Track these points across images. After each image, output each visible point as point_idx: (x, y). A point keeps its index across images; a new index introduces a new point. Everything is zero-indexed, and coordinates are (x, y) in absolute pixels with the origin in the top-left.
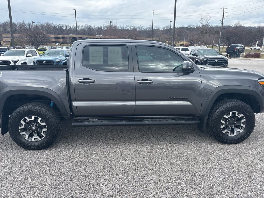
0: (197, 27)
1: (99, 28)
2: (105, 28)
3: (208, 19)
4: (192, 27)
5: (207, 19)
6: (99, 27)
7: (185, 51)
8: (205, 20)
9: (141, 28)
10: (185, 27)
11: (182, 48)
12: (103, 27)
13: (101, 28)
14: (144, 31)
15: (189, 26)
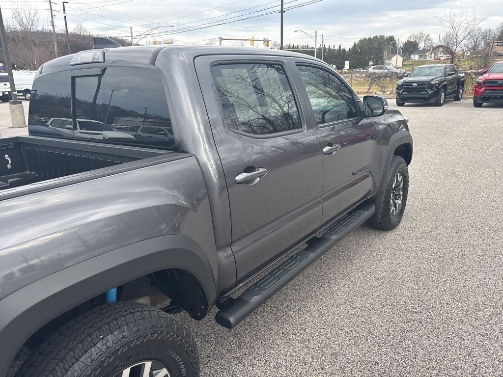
3: (33, 14)
5: (30, 13)
8: (25, 14)
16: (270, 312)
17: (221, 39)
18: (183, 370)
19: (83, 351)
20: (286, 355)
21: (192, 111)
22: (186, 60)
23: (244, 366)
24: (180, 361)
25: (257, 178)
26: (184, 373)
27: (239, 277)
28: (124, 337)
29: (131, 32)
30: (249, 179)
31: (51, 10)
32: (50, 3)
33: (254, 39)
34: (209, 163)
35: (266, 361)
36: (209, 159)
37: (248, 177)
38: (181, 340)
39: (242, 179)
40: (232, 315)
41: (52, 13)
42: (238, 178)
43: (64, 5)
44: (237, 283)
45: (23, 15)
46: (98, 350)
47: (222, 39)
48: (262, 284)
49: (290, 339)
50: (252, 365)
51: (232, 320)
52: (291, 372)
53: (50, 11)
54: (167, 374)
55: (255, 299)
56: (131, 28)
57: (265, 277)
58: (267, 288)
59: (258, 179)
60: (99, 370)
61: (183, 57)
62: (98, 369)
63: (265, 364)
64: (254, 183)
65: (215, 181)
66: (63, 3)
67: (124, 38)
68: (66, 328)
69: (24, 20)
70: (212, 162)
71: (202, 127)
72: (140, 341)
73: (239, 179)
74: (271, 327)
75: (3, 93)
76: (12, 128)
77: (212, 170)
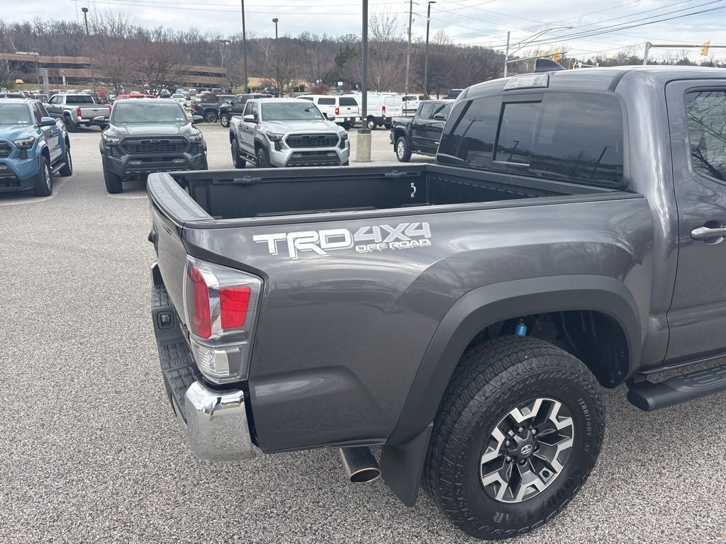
0: (324, 41)
1: (17, 27)
2: (40, 30)
3: (391, 20)
4: (311, 37)
5: (388, 19)
6: (21, 24)
7: (349, 107)
8: (382, 20)
9: (163, 33)
10: (292, 38)
11: (340, 99)
12: (33, 25)
13: (27, 27)
14: (175, 43)
15: (303, 37)
16: (692, 427)
17: (649, 45)
18: (589, 429)
19: (493, 374)
20: (710, 478)
21: (652, 145)
22: (654, 85)
23: (648, 470)
24: (588, 417)
25: (720, 237)
26: (588, 432)
27: (668, 357)
28: (545, 365)
29: (508, 40)
30: (710, 236)
31: (411, 13)
32: (411, 3)
33: (710, 45)
34: (662, 211)
35: (680, 476)
36: (662, 206)
37: (709, 233)
38: (595, 395)
39: (700, 235)
40: (651, 396)
41: (411, 16)
42: (694, 232)
43: (429, 6)
44: (664, 363)
45: (380, 21)
46: (509, 375)
47: (651, 46)
48: (694, 377)
49: (718, 463)
50: (660, 473)
51: (650, 401)
52: (716, 496)
53: (409, 14)
54: (571, 425)
55: (684, 389)
56: (509, 33)
57: (699, 372)
58: (702, 383)
59: (722, 239)
60: (509, 393)
61: (651, 81)
62: (507, 393)
63: (677, 477)
64: (717, 243)
65: (665, 235)
66: (430, 3)
67: (495, 49)
68: (483, 346)
69: (381, 29)
70: (666, 209)
71: (661, 168)
72: (559, 375)
73: (696, 233)
74: (692, 443)
75: (346, 118)
76: (356, 161)
77: (665, 221)
